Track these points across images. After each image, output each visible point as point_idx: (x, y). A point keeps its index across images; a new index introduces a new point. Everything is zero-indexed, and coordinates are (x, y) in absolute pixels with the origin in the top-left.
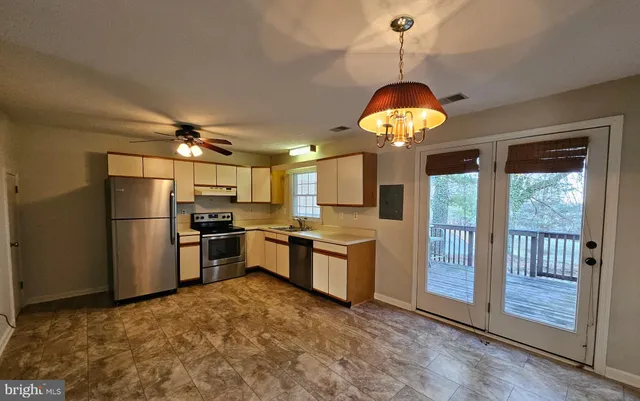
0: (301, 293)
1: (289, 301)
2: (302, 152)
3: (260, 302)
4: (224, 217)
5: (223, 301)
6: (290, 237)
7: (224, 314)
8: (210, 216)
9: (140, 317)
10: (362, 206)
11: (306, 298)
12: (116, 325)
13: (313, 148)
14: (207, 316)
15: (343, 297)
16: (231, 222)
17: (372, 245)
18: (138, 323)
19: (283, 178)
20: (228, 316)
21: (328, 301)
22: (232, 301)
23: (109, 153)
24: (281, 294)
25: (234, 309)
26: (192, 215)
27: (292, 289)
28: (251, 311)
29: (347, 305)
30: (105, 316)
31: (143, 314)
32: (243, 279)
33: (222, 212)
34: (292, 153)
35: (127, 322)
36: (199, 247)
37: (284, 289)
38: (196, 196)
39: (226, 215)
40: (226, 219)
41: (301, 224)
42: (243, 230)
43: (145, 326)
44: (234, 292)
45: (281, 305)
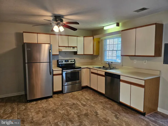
0: (113, 103)
1: (107, 107)
2: (111, 27)
3: (92, 106)
4: (71, 61)
5: (74, 104)
6: (106, 73)
7: (75, 112)
8: (65, 61)
9: (38, 110)
10: (154, 56)
11: (116, 106)
12: (29, 113)
13: (118, 25)
14: (68, 112)
15: (141, 109)
16: (74, 64)
17: (157, 80)
18: (37, 113)
19: (99, 42)
20: (78, 113)
21: (130, 110)
22: (78, 104)
23: (24, 32)
24: (101, 102)
25: (80, 109)
26: (58, 61)
27: (107, 100)
28: (89, 112)
29: (143, 114)
30: (24, 107)
31: (39, 108)
32: (80, 92)
33: (71, 59)
34: (105, 28)
35: (33, 112)
36: (61, 76)
37: (103, 100)
38: (59, 52)
39: (72, 60)
40: (72, 63)
41: (109, 65)
42: (80, 68)
43: (41, 115)
44: (78, 99)
45: (104, 110)
